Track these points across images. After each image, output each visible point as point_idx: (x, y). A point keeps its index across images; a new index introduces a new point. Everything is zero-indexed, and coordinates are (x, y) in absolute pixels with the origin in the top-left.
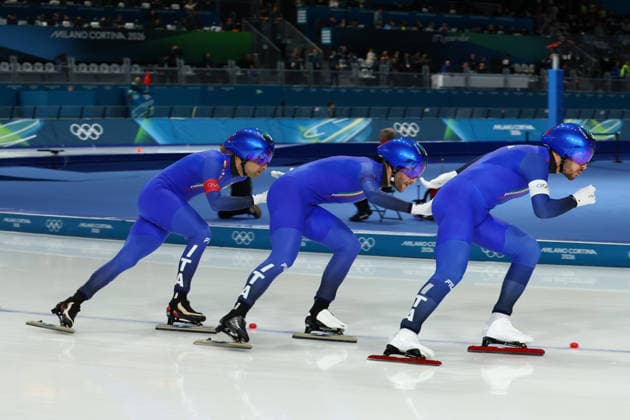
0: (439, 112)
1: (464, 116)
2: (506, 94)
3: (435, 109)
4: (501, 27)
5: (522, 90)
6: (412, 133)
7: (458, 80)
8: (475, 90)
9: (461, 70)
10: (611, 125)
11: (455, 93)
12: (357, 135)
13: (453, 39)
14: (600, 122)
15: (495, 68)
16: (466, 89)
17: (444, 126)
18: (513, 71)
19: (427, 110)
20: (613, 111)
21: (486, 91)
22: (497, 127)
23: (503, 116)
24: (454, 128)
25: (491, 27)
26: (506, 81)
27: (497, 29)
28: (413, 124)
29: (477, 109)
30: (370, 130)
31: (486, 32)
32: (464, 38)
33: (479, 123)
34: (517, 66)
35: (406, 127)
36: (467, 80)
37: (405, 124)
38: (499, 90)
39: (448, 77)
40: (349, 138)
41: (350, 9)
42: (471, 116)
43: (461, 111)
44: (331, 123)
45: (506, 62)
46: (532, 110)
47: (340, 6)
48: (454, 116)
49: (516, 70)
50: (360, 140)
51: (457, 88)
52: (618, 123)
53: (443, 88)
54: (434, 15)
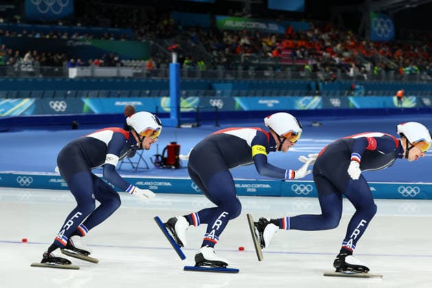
0: (77, 93)
1: (94, 96)
2: (118, 81)
3: (75, 92)
4: (112, 35)
5: (129, 78)
6: (62, 108)
7: (87, 72)
8: (99, 79)
9: (87, 65)
10: (192, 100)
11: (85, 80)
12: (26, 110)
13: (81, 43)
14: (185, 98)
15: (110, 63)
16: (92, 77)
17: (83, 104)
18: (122, 65)
19: (69, 92)
20: (191, 91)
21: (106, 79)
22: (118, 103)
23: (119, 96)
24: (90, 105)
25: (106, 35)
26: (118, 72)
27: (110, 36)
28: (62, 102)
29: (102, 91)
30: (34, 107)
31: (102, 39)
32: (88, 43)
33: (106, 101)
34: (123, 61)
35: (58, 104)
36: (93, 71)
37: (57, 102)
38: (114, 78)
39: (79, 69)
40: (20, 113)
41: (11, 24)
42: (98, 96)
43: (91, 93)
44: (8, 103)
45: (116, 59)
46: (138, 91)
47: (5, 22)
48: (87, 96)
49: (125, 64)
50: (28, 114)
51: (86, 77)
52: (197, 100)
53: (77, 77)
54: (66, 27)
